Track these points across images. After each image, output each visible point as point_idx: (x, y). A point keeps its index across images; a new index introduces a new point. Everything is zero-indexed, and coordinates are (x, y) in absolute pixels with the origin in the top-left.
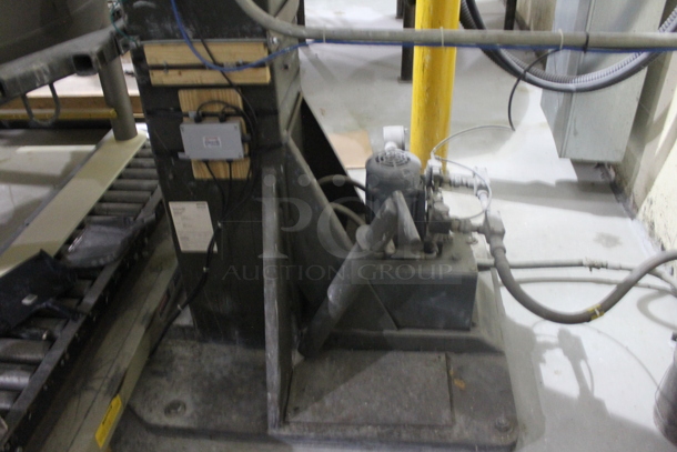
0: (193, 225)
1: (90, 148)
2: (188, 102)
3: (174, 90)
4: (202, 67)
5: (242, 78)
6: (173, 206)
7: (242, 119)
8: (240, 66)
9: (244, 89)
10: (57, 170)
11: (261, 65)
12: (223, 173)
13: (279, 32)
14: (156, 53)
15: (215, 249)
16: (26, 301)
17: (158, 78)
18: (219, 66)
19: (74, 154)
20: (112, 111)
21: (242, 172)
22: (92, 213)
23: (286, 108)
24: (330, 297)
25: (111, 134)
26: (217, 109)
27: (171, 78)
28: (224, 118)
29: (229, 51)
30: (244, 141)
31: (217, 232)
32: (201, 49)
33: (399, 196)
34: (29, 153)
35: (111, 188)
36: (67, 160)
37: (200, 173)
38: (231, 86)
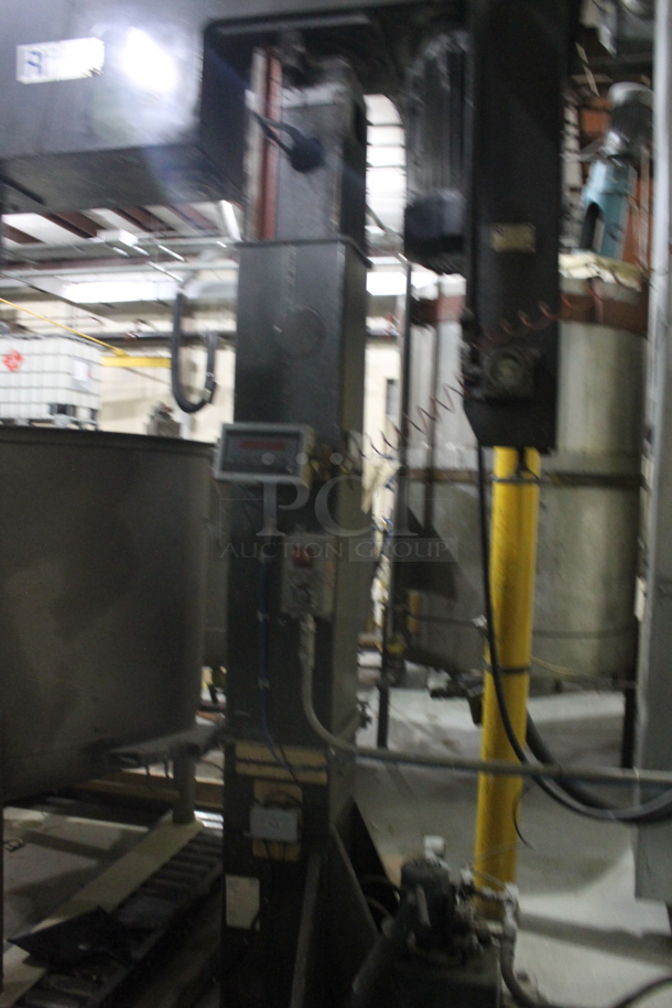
0: (243, 899)
1: (143, 829)
2: (260, 790)
3: (250, 780)
4: (276, 765)
5: (303, 777)
6: (230, 879)
7: (300, 811)
8: (306, 768)
9: (305, 787)
10: (105, 845)
11: (319, 769)
12: (277, 853)
13: (335, 747)
14: (244, 750)
15: (258, 926)
16: (81, 947)
17: (242, 769)
18: (289, 766)
19: (124, 832)
20: (176, 794)
21: (293, 855)
22: (145, 885)
23: (337, 809)
24: (355, 987)
25: (169, 817)
26: (282, 799)
27: (252, 770)
28: (285, 806)
29: (297, 756)
30: (299, 827)
31: (263, 906)
32: (278, 752)
33: (421, 891)
34: (79, 824)
35: (165, 867)
36: (116, 837)
37: (259, 851)
38: (296, 782)
